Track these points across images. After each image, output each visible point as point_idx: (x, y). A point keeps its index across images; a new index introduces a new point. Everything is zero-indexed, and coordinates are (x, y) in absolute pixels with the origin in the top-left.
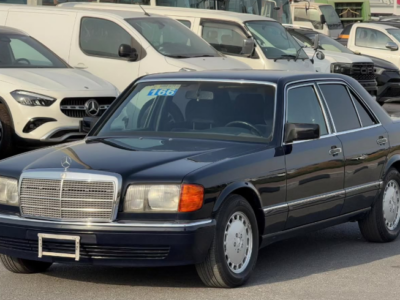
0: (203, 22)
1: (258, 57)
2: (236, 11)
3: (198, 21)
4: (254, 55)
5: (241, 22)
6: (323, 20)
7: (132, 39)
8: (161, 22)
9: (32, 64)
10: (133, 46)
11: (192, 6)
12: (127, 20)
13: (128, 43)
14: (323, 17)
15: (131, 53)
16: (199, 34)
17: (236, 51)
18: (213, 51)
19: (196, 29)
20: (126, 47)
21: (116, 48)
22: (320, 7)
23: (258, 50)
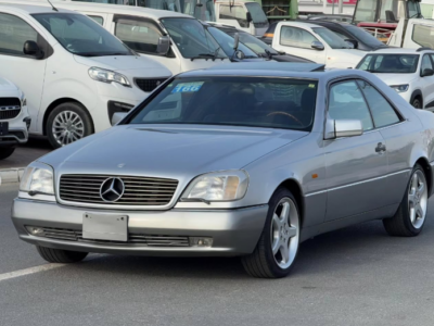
0: (116, 18)
1: (173, 56)
3: (111, 17)
4: (170, 55)
5: (156, 19)
6: (249, 18)
7: (39, 36)
8: (70, 18)
10: (39, 44)
12: (33, 15)
13: (34, 40)
14: (248, 15)
15: (37, 50)
17: (151, 49)
18: (124, 49)
19: (109, 26)
20: (31, 43)
21: (21, 45)
22: (246, 4)
23: (174, 48)
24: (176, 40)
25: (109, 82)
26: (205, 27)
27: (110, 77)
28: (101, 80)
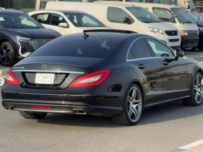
0: (153, 9)
1: (176, 23)
2: (167, 4)
3: (151, 8)
4: (174, 22)
5: (169, 9)
6: (189, 8)
7: (129, 15)
8: (139, 9)
9: (91, 25)
10: (129, 18)
11: (139, 2)
12: (127, 8)
13: (127, 17)
14: (189, 6)
15: (128, 21)
16: (152, 12)
17: (167, 20)
18: (159, 20)
19: (151, 10)
20: (127, 19)
21: (123, 19)
22: (188, 1)
23: (176, 20)
24: (177, 17)
25: (156, 32)
26: (186, 11)
27: (156, 30)
28: (153, 31)
